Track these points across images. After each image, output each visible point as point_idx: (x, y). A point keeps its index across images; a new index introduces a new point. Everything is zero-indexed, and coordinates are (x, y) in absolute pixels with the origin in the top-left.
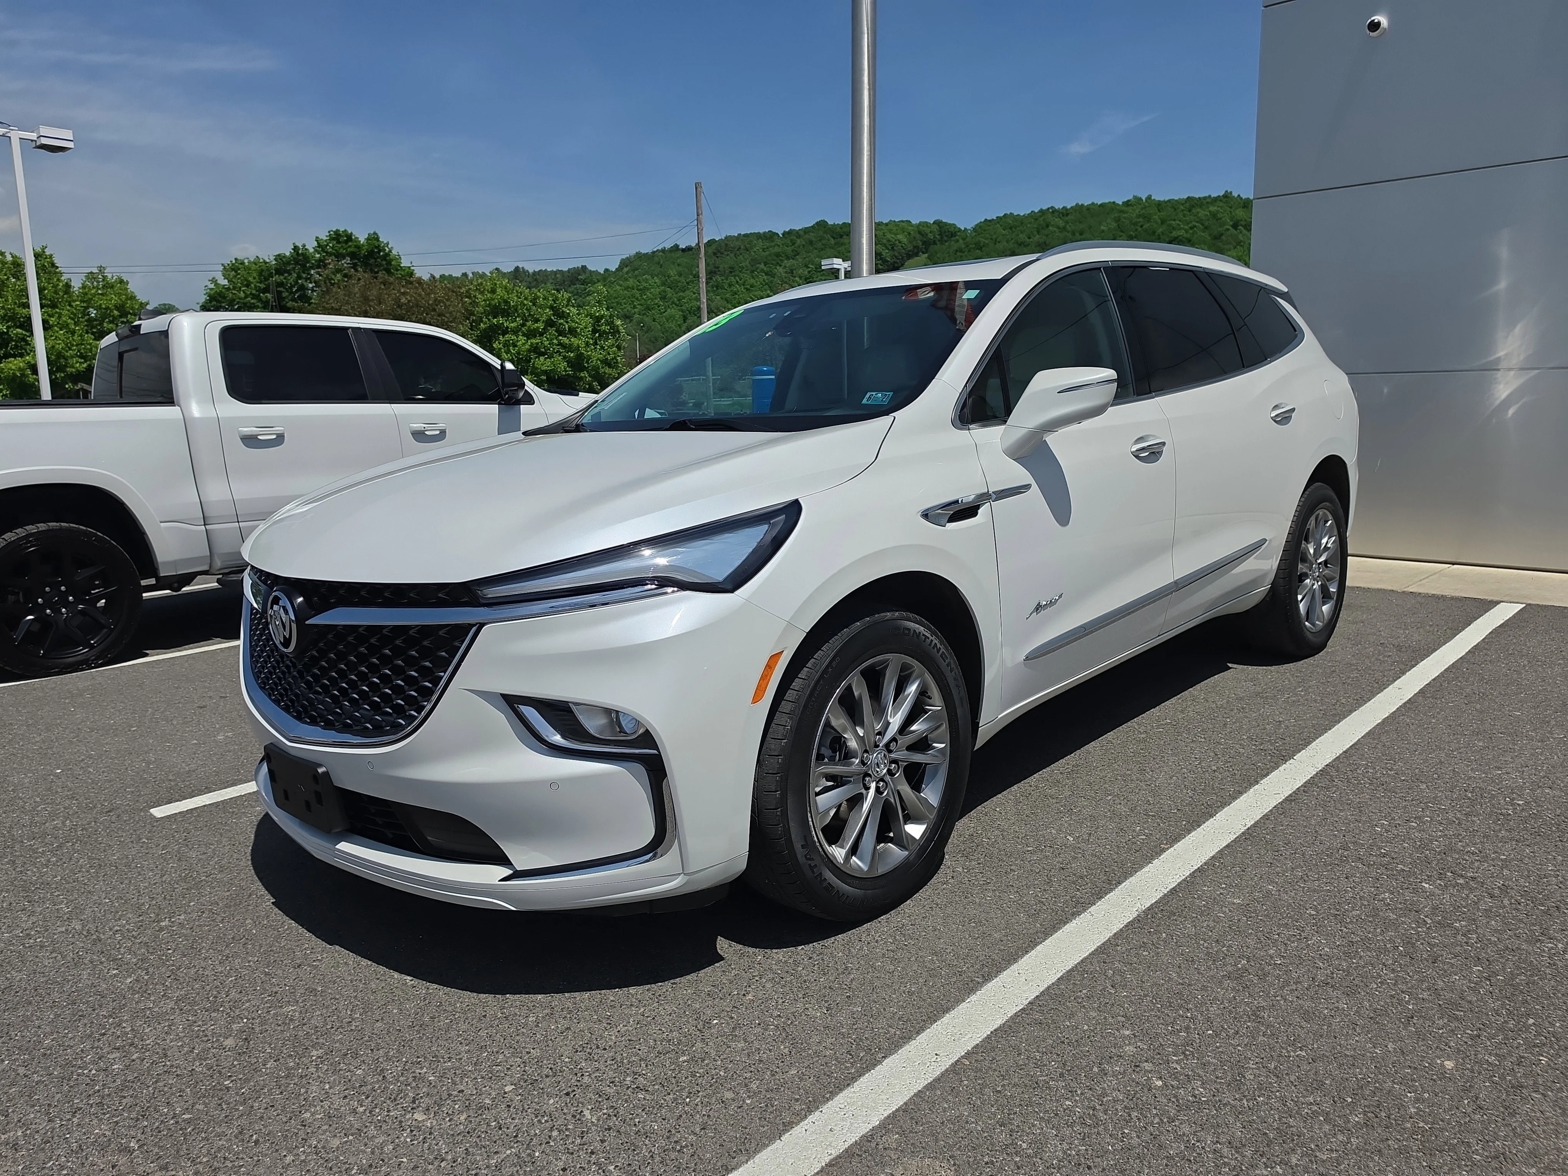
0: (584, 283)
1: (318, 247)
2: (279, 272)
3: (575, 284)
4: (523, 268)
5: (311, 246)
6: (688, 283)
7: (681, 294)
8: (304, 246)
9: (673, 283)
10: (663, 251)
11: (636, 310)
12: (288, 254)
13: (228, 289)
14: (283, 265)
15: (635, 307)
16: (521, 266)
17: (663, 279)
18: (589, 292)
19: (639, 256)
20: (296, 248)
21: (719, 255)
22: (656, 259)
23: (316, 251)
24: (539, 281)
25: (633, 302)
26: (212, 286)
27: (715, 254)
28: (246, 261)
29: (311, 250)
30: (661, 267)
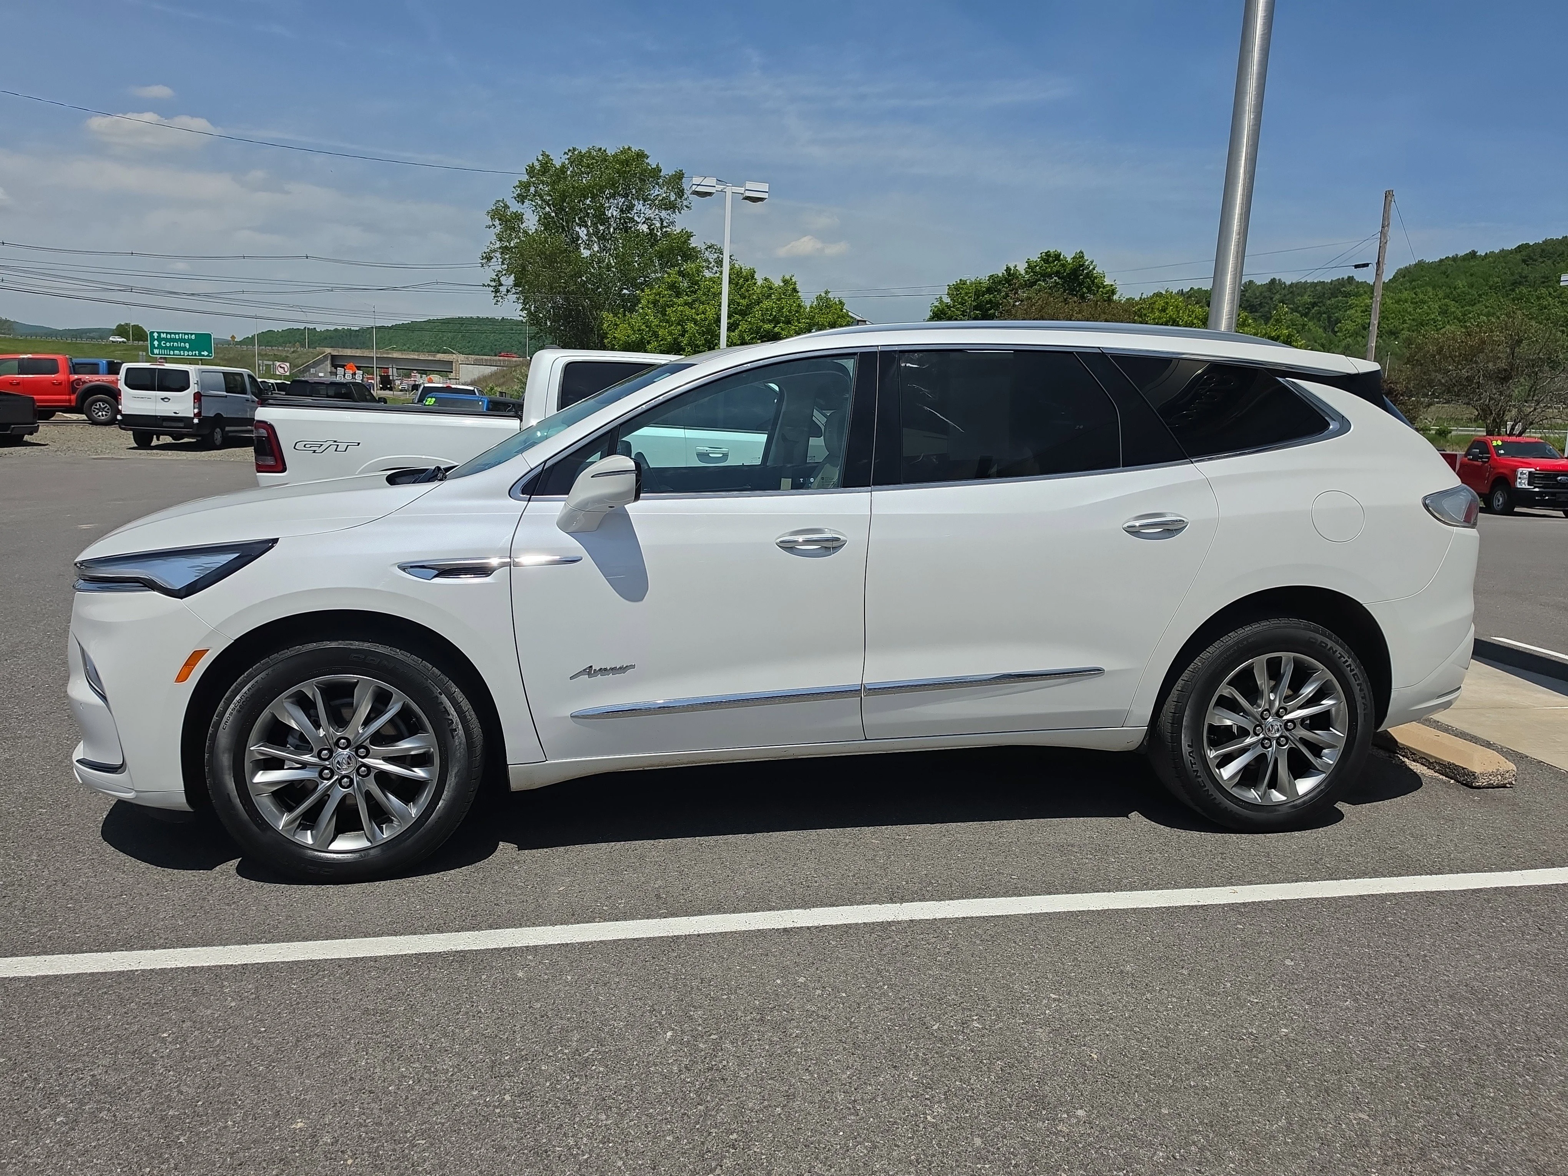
0: (1347, 295)
1: (1029, 268)
2: (989, 290)
3: (1337, 297)
4: (1279, 280)
5: (1022, 268)
6: (1480, 296)
7: (1468, 308)
8: (1016, 266)
9: (1459, 295)
10: (1455, 259)
11: (1405, 326)
12: (1000, 275)
13: (949, 307)
14: (995, 284)
15: (1404, 322)
16: (1277, 278)
17: (1448, 291)
18: (1350, 305)
19: (1420, 265)
20: (1008, 269)
21: (1530, 262)
22: (1443, 268)
23: (1026, 272)
24: (1296, 293)
25: (1403, 316)
26: (937, 304)
27: (1524, 261)
28: (968, 282)
29: (1023, 272)
30: (1447, 277)
